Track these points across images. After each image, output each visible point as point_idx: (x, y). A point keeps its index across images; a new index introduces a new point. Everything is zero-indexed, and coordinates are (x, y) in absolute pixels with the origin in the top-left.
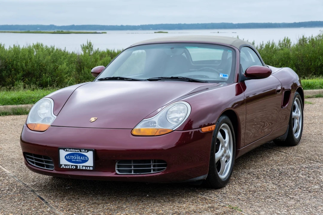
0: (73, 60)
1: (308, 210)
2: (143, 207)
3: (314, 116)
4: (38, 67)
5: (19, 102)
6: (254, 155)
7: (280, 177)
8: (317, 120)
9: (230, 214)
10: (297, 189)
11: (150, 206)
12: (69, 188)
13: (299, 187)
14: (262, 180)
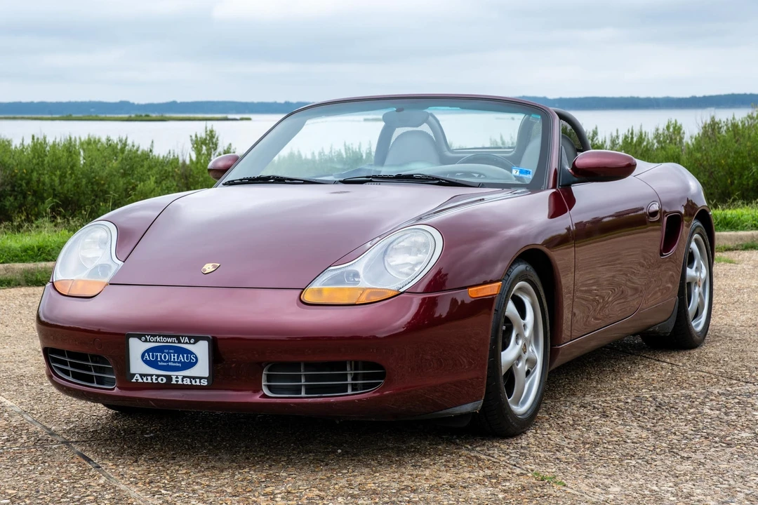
0: (170, 170)
1: (724, 482)
2: (329, 475)
3: (740, 287)
4: (89, 187)
5: (40, 255)
6: (594, 367)
7: (657, 413)
8: (745, 296)
9: (537, 491)
10: (699, 439)
11: (343, 474)
12: (151, 437)
13: (704, 434)
14: (615, 419)
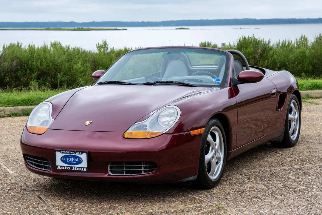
0: (88, 59)
1: (290, 209)
2: (135, 206)
3: (318, 117)
4: (53, 67)
5: (29, 103)
6: (250, 156)
7: (270, 177)
8: (319, 121)
9: (216, 213)
10: (285, 189)
11: (141, 205)
12: (67, 188)
13: (287, 187)
14: (253, 180)
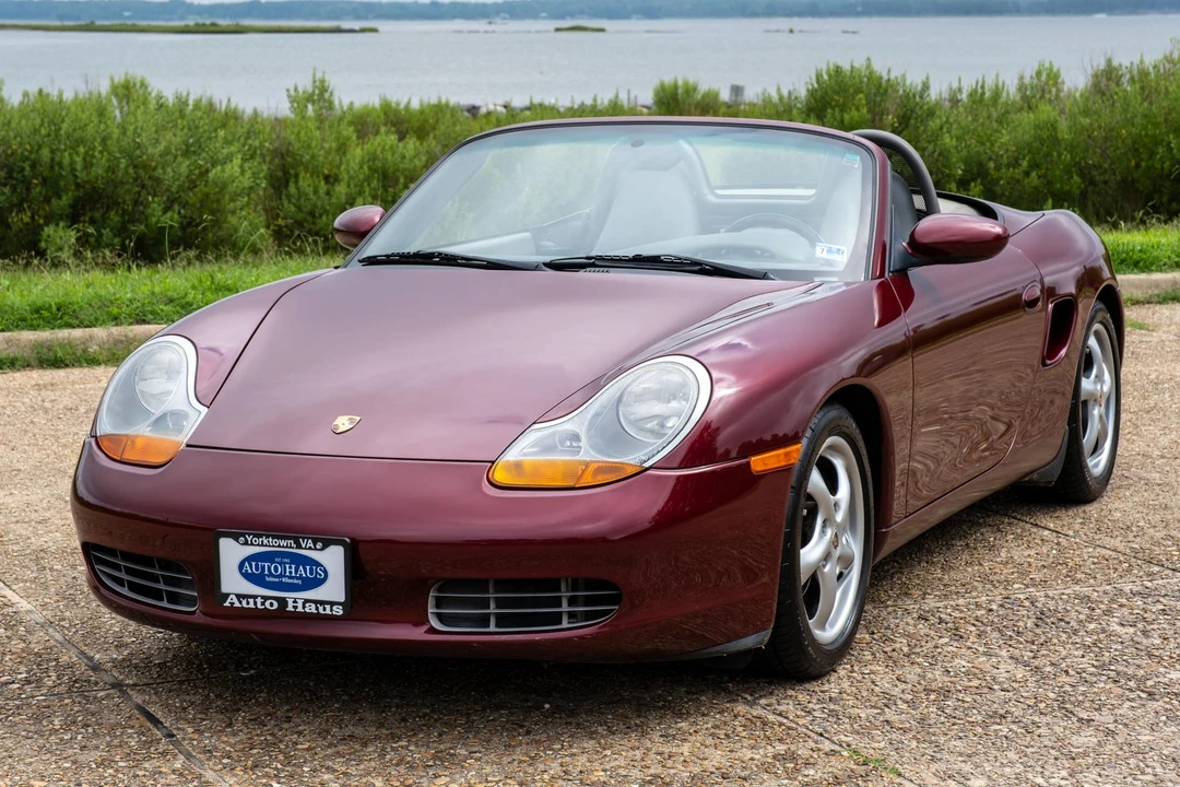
0: (258, 144)
1: (1147, 770)
2: (532, 754)
3: (1157, 377)
4: (132, 172)
5: (61, 318)
7: (1038, 631)
10: (1105, 683)
11: (555, 751)
12: (252, 675)
13: (1113, 674)
14: (973, 643)
